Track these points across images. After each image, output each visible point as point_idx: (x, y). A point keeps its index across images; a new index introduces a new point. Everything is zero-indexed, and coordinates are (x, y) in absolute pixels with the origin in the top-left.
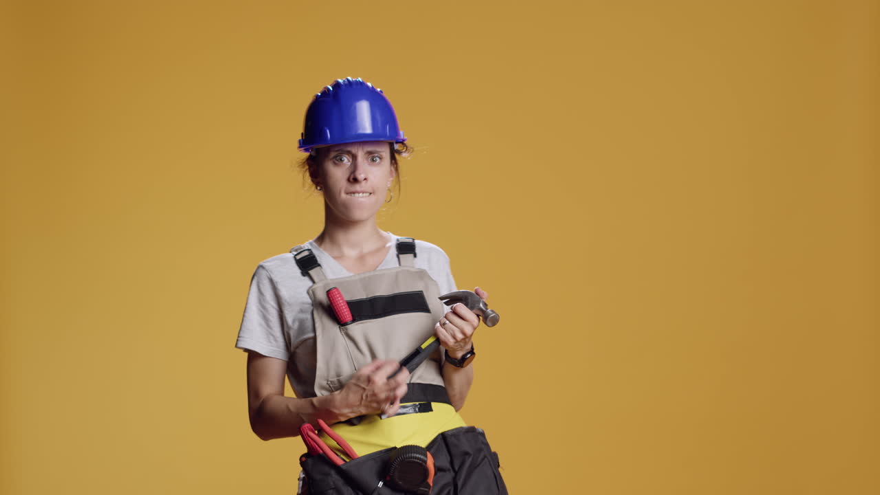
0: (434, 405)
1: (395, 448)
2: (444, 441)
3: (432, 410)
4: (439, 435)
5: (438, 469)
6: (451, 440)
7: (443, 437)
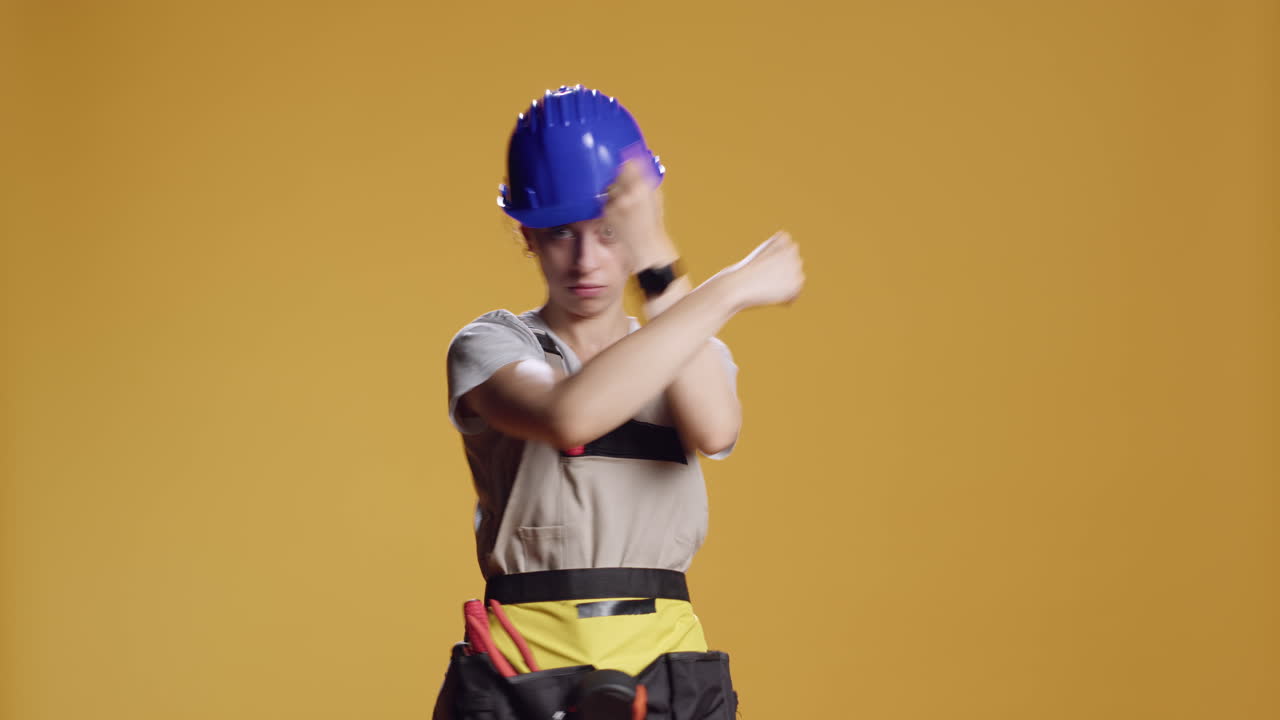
0: (660, 603)
1: (591, 668)
2: (667, 665)
3: (654, 611)
4: (661, 657)
5: (651, 709)
6: (678, 669)
7: (667, 661)
